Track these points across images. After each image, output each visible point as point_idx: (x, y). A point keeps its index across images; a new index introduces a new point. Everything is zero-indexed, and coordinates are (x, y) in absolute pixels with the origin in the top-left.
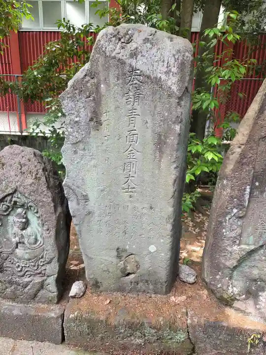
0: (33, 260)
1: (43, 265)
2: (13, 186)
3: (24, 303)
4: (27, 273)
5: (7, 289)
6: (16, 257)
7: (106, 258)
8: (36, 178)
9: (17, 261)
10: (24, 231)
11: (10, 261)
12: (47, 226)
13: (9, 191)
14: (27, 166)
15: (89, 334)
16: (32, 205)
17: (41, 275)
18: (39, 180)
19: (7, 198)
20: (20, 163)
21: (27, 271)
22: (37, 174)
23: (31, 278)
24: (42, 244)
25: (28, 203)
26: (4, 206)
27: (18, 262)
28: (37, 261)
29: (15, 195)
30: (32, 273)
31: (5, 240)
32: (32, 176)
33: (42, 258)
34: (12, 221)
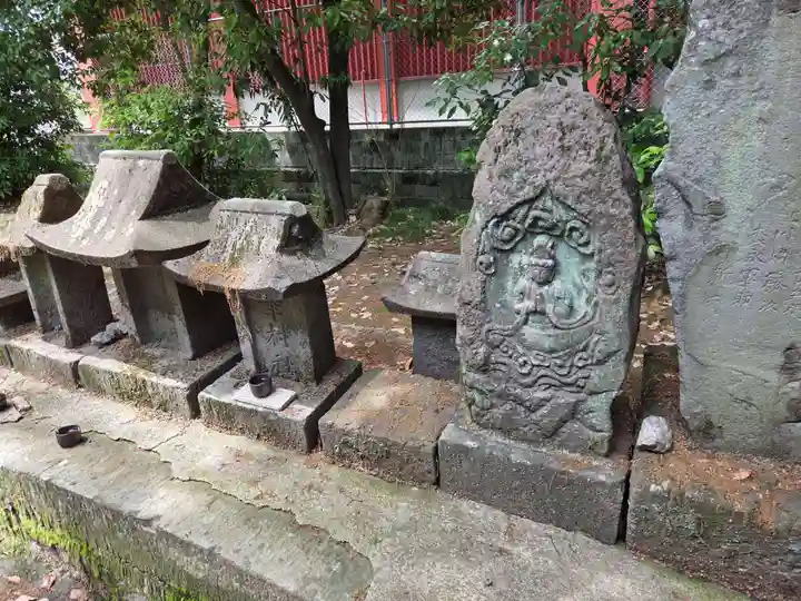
0: (561, 353)
1: (584, 367)
2: (540, 180)
3: (530, 442)
4: (541, 381)
5: (495, 410)
6: (522, 342)
7: (748, 369)
8: (598, 159)
9: (521, 351)
10: (546, 287)
11: (506, 352)
12: (610, 276)
13: (528, 192)
14: (579, 132)
15: (694, 537)
16: (578, 224)
17: (574, 389)
18: (606, 162)
19: (516, 211)
20: (561, 124)
21: (542, 376)
22: (601, 149)
23: (548, 391)
24: (588, 318)
25: (567, 222)
26: (508, 229)
27: (524, 355)
28: (572, 355)
29: (539, 204)
30: (553, 382)
31: (498, 305)
32: (589, 154)
33: (584, 349)
34: (517, 266)
